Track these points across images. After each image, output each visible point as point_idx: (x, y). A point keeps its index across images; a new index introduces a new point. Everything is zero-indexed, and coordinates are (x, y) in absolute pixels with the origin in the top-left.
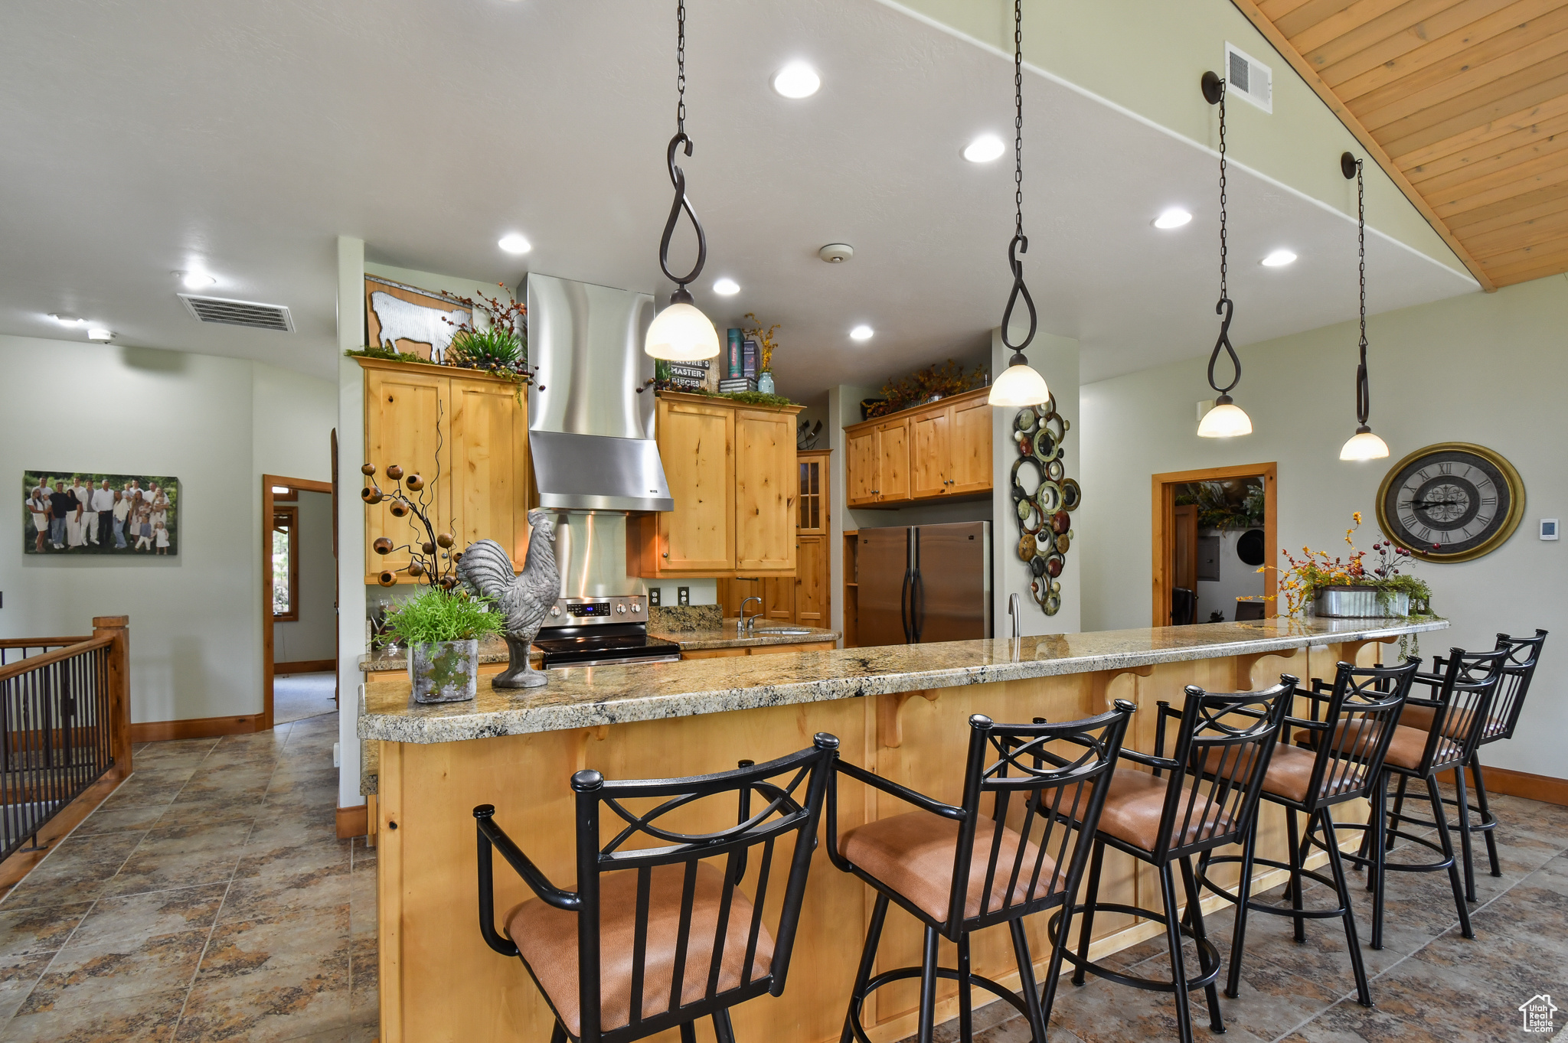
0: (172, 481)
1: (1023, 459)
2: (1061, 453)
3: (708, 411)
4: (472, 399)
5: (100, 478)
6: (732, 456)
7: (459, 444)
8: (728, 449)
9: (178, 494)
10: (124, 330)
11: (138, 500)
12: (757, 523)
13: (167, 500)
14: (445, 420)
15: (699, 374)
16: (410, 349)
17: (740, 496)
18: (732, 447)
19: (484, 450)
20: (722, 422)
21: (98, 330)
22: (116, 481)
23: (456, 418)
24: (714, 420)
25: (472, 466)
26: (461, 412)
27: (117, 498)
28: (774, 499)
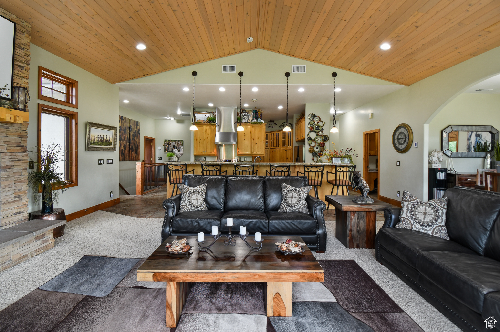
0: (182, 140)
1: (311, 131)
2: (323, 129)
3: (247, 126)
4: (208, 128)
5: (173, 140)
6: (251, 134)
7: (206, 135)
8: (250, 132)
9: (183, 142)
10: (175, 118)
11: (178, 143)
12: (256, 146)
13: (182, 143)
14: (204, 131)
15: (248, 119)
16: (200, 121)
17: (253, 141)
18: (251, 132)
19: (209, 135)
20: (249, 128)
21: (172, 119)
22: (175, 140)
23: (206, 131)
24: (248, 128)
25: (208, 138)
26: (206, 130)
27: (175, 143)
28: (260, 141)
